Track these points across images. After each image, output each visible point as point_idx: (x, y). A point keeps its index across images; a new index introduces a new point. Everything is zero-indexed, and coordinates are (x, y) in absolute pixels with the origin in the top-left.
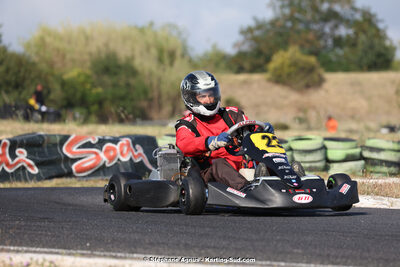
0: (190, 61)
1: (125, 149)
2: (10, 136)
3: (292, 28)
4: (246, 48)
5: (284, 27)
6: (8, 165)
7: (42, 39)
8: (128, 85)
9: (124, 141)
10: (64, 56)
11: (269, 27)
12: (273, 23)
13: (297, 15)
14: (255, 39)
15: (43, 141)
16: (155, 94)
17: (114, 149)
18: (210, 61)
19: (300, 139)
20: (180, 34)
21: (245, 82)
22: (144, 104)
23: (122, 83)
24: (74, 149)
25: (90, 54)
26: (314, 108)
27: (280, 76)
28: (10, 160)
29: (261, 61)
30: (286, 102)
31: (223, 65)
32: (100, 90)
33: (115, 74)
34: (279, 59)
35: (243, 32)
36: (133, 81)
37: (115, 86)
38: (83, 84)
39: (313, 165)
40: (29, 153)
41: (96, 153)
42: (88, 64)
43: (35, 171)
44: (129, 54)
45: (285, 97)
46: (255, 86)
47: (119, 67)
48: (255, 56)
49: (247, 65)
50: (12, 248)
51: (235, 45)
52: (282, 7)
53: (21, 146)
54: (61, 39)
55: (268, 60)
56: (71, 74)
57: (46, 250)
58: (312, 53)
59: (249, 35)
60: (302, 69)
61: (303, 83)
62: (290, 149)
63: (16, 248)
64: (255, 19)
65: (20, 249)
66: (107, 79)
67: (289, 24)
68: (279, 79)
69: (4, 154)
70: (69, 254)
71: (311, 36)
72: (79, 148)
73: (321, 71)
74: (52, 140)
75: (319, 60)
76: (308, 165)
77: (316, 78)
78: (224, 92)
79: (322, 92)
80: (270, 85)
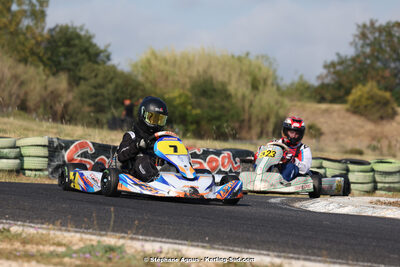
0: (278, 89)
1: (227, 161)
3: (369, 65)
4: (327, 80)
5: (364, 63)
7: (149, 62)
8: (223, 108)
9: (225, 154)
10: (167, 78)
11: (350, 63)
12: (354, 60)
13: (376, 54)
14: (336, 73)
16: (246, 117)
17: (217, 161)
18: (297, 90)
19: (381, 162)
20: (270, 64)
21: (327, 111)
22: (237, 125)
23: (217, 105)
25: (190, 77)
26: (386, 137)
27: (357, 107)
29: (342, 92)
30: (362, 131)
31: (307, 94)
32: (198, 111)
33: (211, 97)
34: (357, 92)
35: (326, 67)
36: (226, 104)
37: (211, 107)
38: (184, 105)
39: (392, 185)
41: (200, 163)
42: (188, 86)
44: (226, 80)
45: (362, 127)
46: (335, 115)
47: (214, 90)
48: (336, 88)
49: (328, 96)
50: (141, 237)
51: (318, 77)
52: (362, 47)
54: (165, 61)
55: (348, 92)
56: (173, 94)
57: (171, 240)
58: (386, 89)
59: (332, 70)
60: (378, 103)
61: (378, 115)
62: (373, 170)
63: (144, 237)
64: (338, 54)
65: (148, 238)
66: (204, 101)
67: (368, 61)
68: (356, 110)
70: (192, 246)
71: (387, 73)
73: (395, 105)
75: (392, 96)
76: (387, 185)
77: (390, 111)
78: (307, 119)
79: (394, 124)
80: (348, 115)
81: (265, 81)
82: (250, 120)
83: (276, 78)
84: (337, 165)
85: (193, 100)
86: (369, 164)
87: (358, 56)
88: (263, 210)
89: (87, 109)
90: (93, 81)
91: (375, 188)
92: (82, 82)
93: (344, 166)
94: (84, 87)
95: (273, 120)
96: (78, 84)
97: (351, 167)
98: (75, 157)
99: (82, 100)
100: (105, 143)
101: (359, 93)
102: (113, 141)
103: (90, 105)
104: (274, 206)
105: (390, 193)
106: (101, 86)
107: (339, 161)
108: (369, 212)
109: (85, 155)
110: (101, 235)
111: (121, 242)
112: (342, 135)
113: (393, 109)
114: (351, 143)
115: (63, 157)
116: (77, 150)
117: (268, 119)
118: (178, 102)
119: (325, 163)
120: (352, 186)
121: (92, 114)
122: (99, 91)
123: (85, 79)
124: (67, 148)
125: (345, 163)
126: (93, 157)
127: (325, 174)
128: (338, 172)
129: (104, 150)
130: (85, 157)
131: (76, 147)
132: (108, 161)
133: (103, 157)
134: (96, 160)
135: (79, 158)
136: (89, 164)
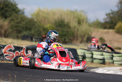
0: (89, 24)
2: (26, 46)
4: (108, 20)
6: (25, 56)
7: (38, 14)
8: (67, 31)
12: (117, 12)
14: (111, 18)
16: (75, 34)
18: (95, 24)
21: (107, 32)
25: (54, 19)
27: (119, 31)
28: (26, 54)
29: (113, 25)
30: (121, 40)
31: (99, 25)
33: (63, 27)
34: (119, 25)
35: (107, 15)
40: (32, 52)
42: (53, 23)
45: (120, 38)
46: (110, 34)
48: (111, 23)
49: (108, 26)
51: (104, 19)
52: (121, 7)
53: (30, 50)
54: (45, 13)
55: (115, 24)
56: (48, 26)
59: (109, 16)
64: (111, 10)
66: (59, 28)
69: (24, 52)
78: (99, 35)
80: (115, 34)
81: (83, 20)
82: (77, 36)
83: (87, 19)
86: (121, 53)
87: (119, 11)
90: (16, 21)
92: (12, 21)
93: (111, 54)
94: (12, 23)
95: (86, 36)
97: (114, 55)
98: (7, 51)
99: (12, 28)
100: (19, 46)
103: (15, 31)
106: (19, 23)
108: (119, 73)
109: (10, 50)
112: (113, 42)
114: (116, 45)
115: (2, 51)
117: (84, 36)
119: (104, 53)
120: (115, 62)
124: (3, 48)
126: (14, 51)
127: (104, 58)
128: (109, 57)
129: (18, 48)
130: (11, 51)
131: (7, 47)
132: (20, 53)
133: (18, 51)
134: (15, 53)
135: (8, 52)
136: (13, 54)
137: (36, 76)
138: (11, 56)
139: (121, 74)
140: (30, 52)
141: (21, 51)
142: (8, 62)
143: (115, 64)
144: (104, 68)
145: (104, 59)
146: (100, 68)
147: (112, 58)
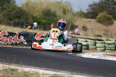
0: (73, 13)
2: (19, 32)
3: (105, 6)
4: (90, 11)
5: (103, 5)
6: (17, 41)
7: (27, 4)
10: (34, 9)
11: (98, 5)
12: (99, 4)
13: (107, 2)
14: (93, 9)
15: (29, 34)
18: (79, 14)
19: (108, 40)
20: (70, 5)
21: (89, 21)
23: (51, 19)
24: (38, 38)
25: (42, 9)
26: (110, 31)
27: (100, 20)
28: (18, 39)
30: (101, 29)
31: (83, 16)
33: (50, 16)
34: (100, 15)
35: (89, 6)
36: (54, 19)
37: (49, 19)
38: (40, 18)
39: (111, 48)
40: (24, 37)
42: (41, 12)
43: (26, 43)
44: (55, 10)
45: (101, 27)
46: (92, 23)
47: (51, 14)
48: (93, 14)
49: (90, 16)
50: (23, 66)
51: (87, 10)
53: (22, 36)
54: (33, 4)
55: (97, 15)
56: (36, 14)
57: (34, 67)
58: (110, 14)
59: (91, 7)
60: (107, 19)
61: (107, 23)
62: (104, 43)
63: (24, 66)
64: (93, 2)
65: (26, 66)
67: (104, 5)
68: (100, 21)
69: (16, 37)
70: (41, 69)
71: (111, 9)
72: (40, 37)
73: (113, 20)
74: (32, 34)
75: (112, 16)
76: (109, 48)
77: (111, 22)
78: (82, 24)
79: (113, 26)
80: (96, 23)
81: (68, 10)
83: (71, 9)
84: (92, 41)
85: (43, 17)
86: (104, 41)
87: (100, 3)
88: (66, 57)
89: (6, 19)
90: (8, 10)
91: (105, 49)
92: (4, 10)
93: (95, 41)
94: (5, 12)
95: (70, 24)
96: (3, 10)
97: (97, 42)
98: (1, 36)
99: (4, 16)
100: (12, 32)
101: (101, 15)
102: (14, 31)
103: (7, 18)
104: (70, 55)
105: (111, 51)
106: (11, 11)
107: (93, 40)
108: (103, 58)
109: (5, 36)
110: (10, 65)
111: (17, 67)
112: (94, 30)
113: (112, 21)
114: (97, 33)
116: (2, 34)
118: (38, 17)
119: (88, 40)
120: (97, 48)
121: (8, 21)
122: (10, 13)
123: (5, 9)
125: (95, 40)
126: (8, 37)
127: (88, 44)
128: (92, 43)
129: (11, 34)
130: (5, 37)
131: (2, 33)
132: (13, 38)
133: (11, 37)
134: (9, 38)
135: (3, 37)
136: (6, 39)
137: (30, 59)
138: (5, 41)
139: (104, 59)
140: (22, 37)
141: (14, 37)
142: (3, 46)
143: (97, 50)
144: (89, 53)
145: (87, 46)
146: (86, 53)
147: (95, 45)
